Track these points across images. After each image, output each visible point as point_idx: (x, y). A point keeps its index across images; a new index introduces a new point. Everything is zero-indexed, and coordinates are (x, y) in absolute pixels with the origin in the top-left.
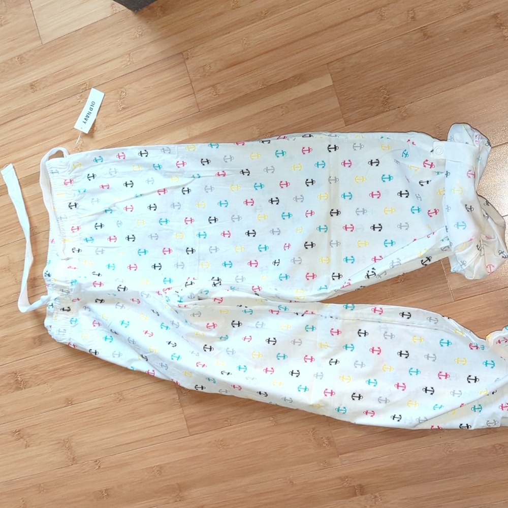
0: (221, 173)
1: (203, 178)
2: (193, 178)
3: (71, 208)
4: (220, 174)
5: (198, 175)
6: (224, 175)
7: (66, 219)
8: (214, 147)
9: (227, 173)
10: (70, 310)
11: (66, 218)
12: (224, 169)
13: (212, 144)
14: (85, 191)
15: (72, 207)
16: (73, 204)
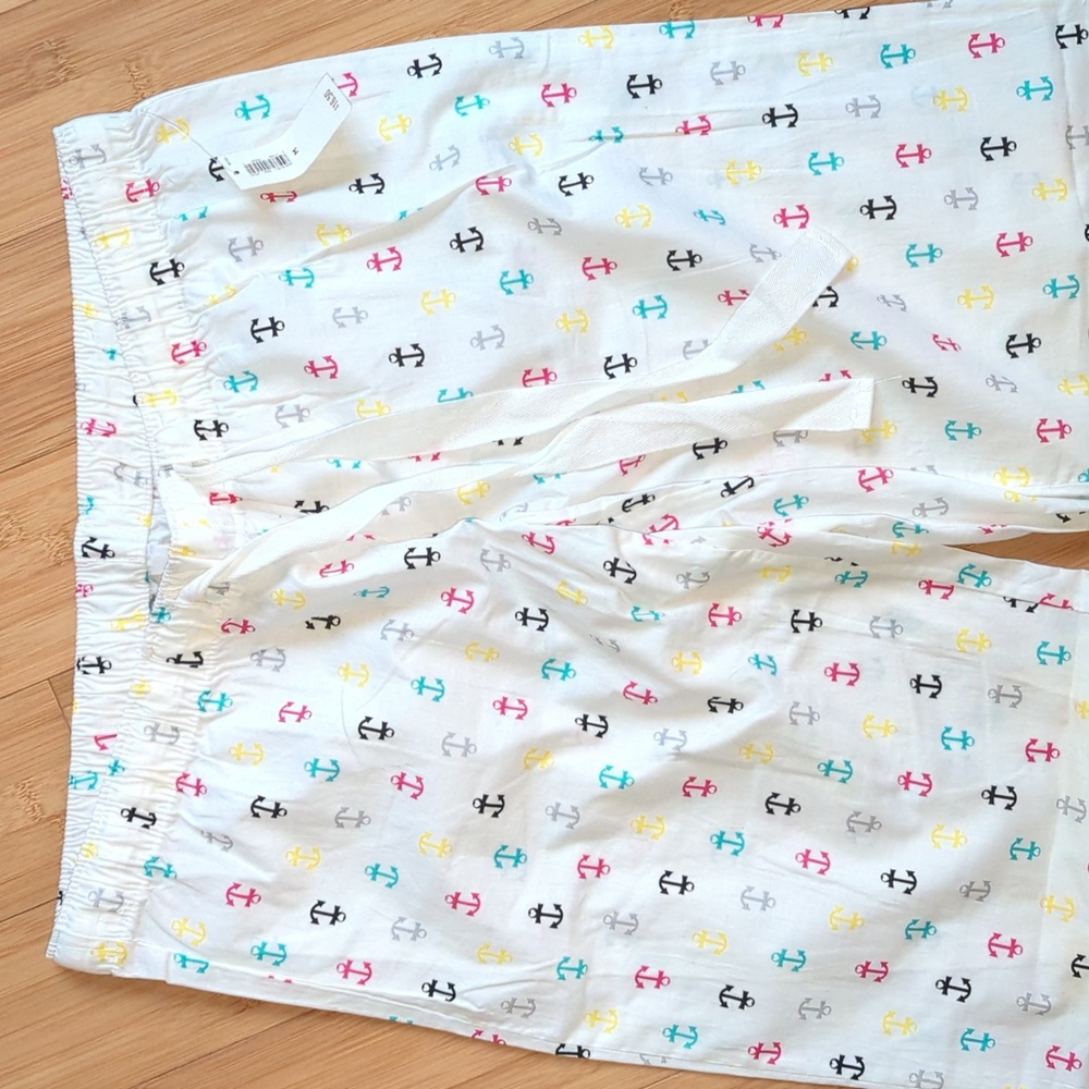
0: (694, 123)
1: (631, 141)
2: (597, 142)
3: (160, 282)
4: (690, 126)
5: (616, 130)
6: (705, 130)
7: (146, 322)
8: (680, 35)
9: (714, 120)
10: (201, 663)
11: (149, 318)
12: (704, 110)
13: (674, 24)
14: (203, 216)
15: (164, 277)
16: (165, 264)
